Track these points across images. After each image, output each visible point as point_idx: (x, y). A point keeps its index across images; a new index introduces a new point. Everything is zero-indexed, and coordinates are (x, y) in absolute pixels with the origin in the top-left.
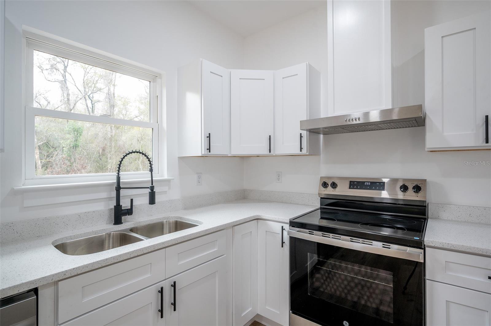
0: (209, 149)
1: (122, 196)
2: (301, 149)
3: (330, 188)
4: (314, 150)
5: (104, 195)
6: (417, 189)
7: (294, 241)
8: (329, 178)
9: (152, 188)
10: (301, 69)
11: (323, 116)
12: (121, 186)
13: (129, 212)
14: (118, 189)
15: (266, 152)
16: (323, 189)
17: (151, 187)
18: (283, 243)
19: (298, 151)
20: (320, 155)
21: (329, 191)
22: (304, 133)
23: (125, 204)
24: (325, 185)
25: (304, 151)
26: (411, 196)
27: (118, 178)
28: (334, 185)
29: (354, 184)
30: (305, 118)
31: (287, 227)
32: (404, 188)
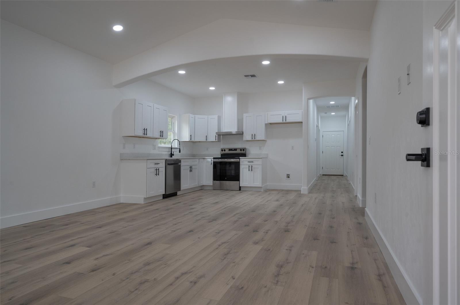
0: (191, 139)
2: (216, 140)
3: (223, 151)
4: (219, 140)
5: (168, 150)
6: (244, 150)
7: (214, 162)
8: (223, 148)
9: (180, 149)
10: (216, 117)
11: (222, 131)
13: (173, 155)
14: (171, 148)
15: (205, 141)
16: (221, 151)
18: (211, 164)
19: (215, 140)
20: (221, 142)
21: (224, 152)
22: (217, 135)
24: (222, 150)
25: (217, 140)
26: (242, 152)
27: (172, 146)
28: (225, 150)
29: (230, 150)
30: (217, 132)
31: (212, 159)
32: (241, 150)
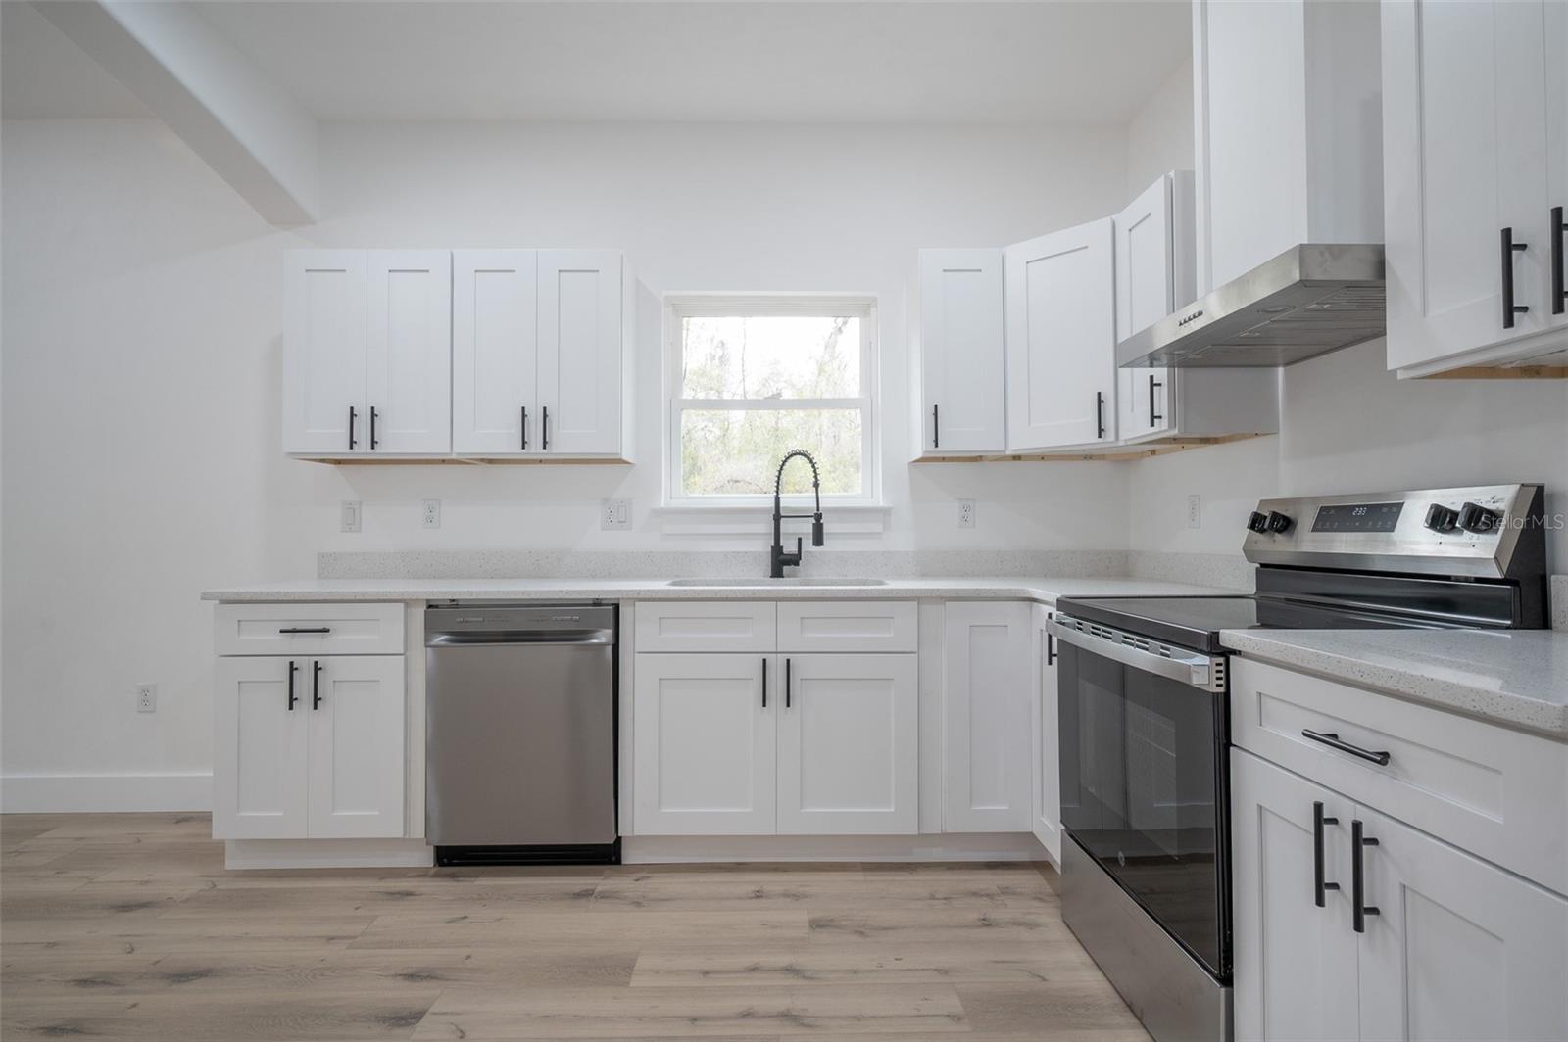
0: (935, 440)
1: (784, 534)
2: (1153, 418)
3: (1270, 531)
5: (760, 528)
9: (818, 517)
12: (782, 514)
13: (794, 559)
14: (777, 517)
17: (816, 514)
18: (1051, 654)
22: (1162, 374)
23: (789, 547)
26: (1455, 544)
27: (777, 499)
29: (1328, 516)
